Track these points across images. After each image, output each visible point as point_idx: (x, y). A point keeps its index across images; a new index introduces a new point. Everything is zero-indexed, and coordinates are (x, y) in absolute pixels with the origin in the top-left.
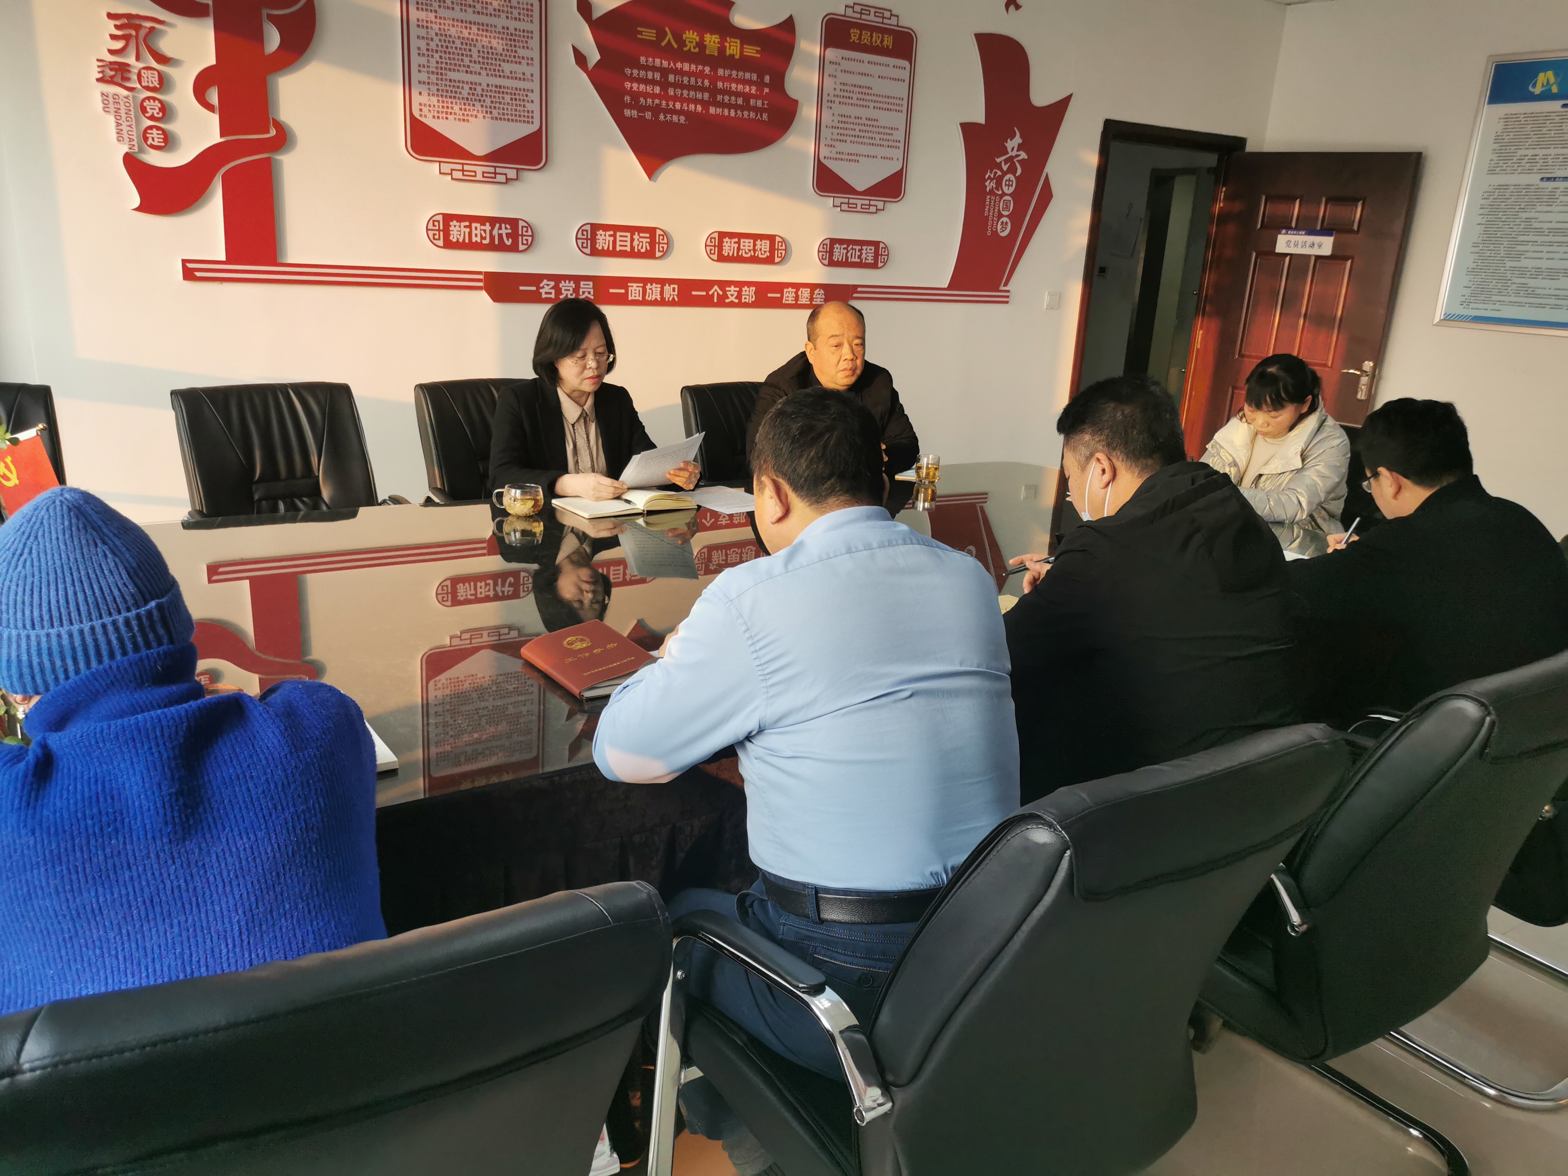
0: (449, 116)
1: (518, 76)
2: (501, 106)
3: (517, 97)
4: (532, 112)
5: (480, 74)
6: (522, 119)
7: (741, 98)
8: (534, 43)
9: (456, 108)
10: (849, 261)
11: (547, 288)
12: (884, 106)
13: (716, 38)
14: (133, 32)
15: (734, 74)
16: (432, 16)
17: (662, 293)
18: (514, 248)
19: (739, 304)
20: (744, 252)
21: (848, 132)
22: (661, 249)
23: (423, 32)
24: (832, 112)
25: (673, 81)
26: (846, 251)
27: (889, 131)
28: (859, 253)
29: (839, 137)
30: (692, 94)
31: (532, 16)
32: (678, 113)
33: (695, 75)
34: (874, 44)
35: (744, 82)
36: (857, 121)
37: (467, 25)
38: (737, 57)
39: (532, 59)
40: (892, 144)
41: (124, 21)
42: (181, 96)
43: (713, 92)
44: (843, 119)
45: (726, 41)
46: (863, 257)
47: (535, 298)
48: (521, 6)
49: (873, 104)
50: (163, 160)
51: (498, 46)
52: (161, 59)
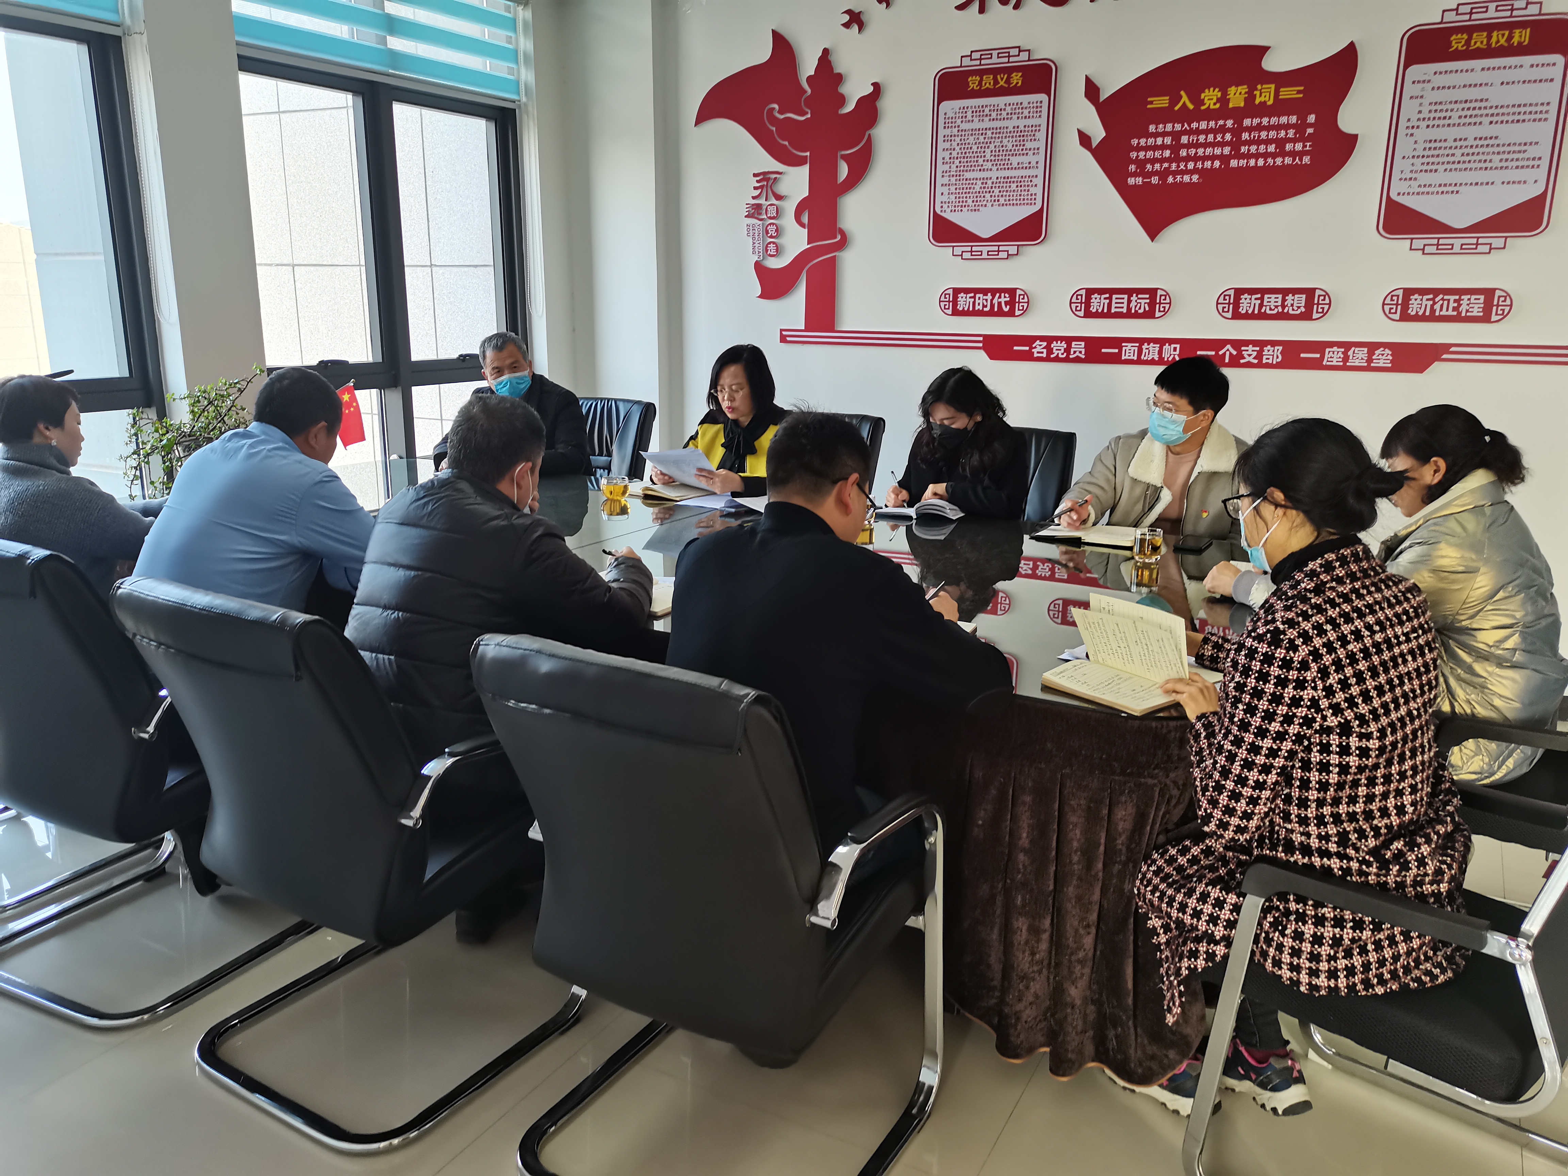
0: (963, 209)
1: (1025, 165)
2: (1008, 194)
3: (1022, 184)
4: (1036, 195)
5: (991, 170)
6: (1026, 202)
7: (1274, 146)
8: (1041, 135)
9: (970, 201)
10: (1437, 314)
11: (1039, 348)
12: (1510, 118)
13: (1243, 89)
14: (765, 183)
15: (1265, 121)
16: (955, 131)
17: (1160, 352)
18: (1011, 314)
19: (1260, 365)
20: (1268, 308)
21: (1441, 159)
22: (1162, 309)
23: (947, 145)
24: (1413, 139)
25: (1186, 142)
26: (1431, 302)
27: (1523, 148)
28: (1456, 305)
29: (1425, 167)
30: (1209, 151)
31: (1041, 111)
32: (1191, 172)
33: (1214, 131)
34: (1493, 45)
35: (1278, 127)
36: (1459, 144)
37: (983, 132)
38: (1270, 103)
39: (1038, 149)
40: (1526, 163)
41: (761, 177)
42: (788, 221)
43: (1236, 145)
44: (1433, 145)
45: (1256, 89)
46: (1463, 308)
47: (1028, 357)
48: (1031, 105)
49: (1490, 119)
50: (775, 264)
51: (1008, 144)
52: (779, 197)
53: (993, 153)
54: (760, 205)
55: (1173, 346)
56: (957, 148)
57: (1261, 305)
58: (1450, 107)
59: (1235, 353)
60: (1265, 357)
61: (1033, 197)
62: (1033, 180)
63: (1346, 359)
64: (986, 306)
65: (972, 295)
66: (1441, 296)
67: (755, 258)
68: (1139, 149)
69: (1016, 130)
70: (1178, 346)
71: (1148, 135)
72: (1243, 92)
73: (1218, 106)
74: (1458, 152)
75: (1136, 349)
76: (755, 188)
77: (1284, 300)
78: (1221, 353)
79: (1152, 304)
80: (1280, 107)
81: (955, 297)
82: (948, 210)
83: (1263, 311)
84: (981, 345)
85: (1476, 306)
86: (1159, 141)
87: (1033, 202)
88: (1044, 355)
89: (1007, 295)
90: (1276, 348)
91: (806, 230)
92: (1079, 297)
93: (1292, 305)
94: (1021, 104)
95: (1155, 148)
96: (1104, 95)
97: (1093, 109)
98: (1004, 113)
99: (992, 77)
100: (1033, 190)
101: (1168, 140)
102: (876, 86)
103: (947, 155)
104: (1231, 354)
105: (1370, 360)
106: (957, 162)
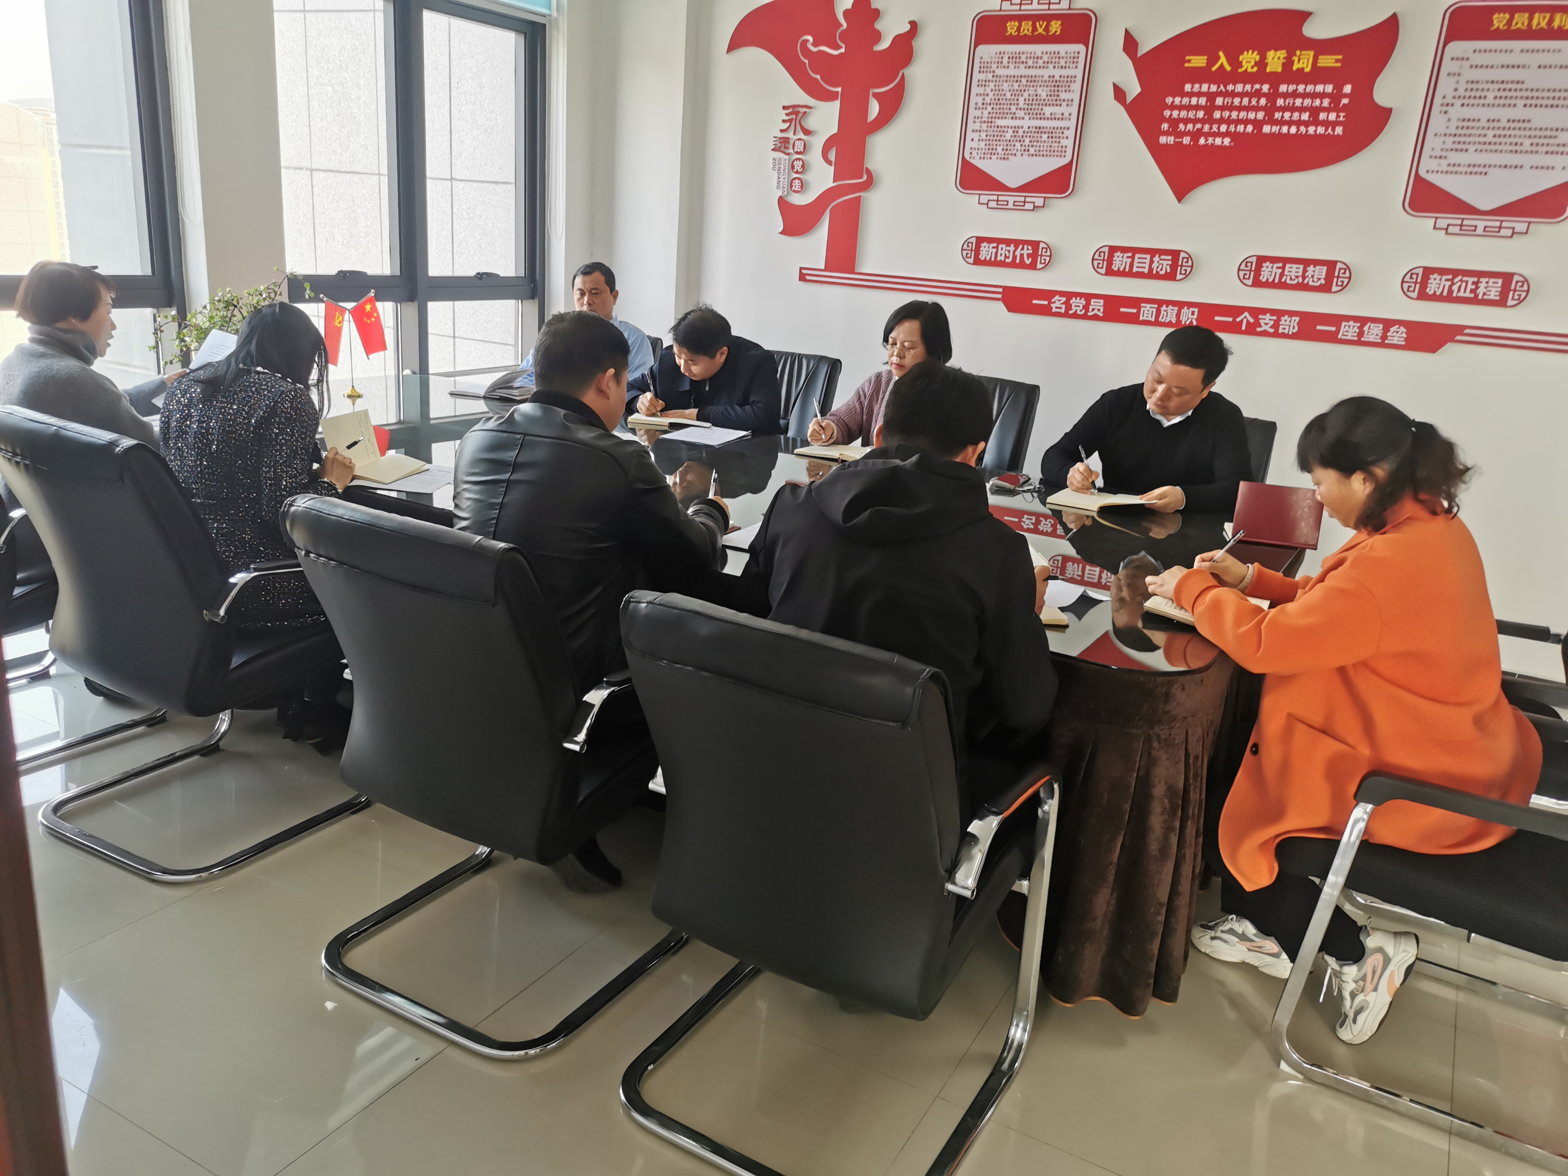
0: (993, 156)
1: (1057, 116)
2: (1038, 144)
3: (1054, 135)
4: (1066, 147)
5: (1023, 118)
6: (1056, 153)
7: (1307, 114)
8: (1076, 87)
9: (999, 149)
10: (1454, 295)
11: (1058, 303)
12: (1545, 102)
13: (1282, 54)
14: (794, 117)
15: (1301, 88)
16: (990, 76)
17: (1178, 315)
18: (1033, 266)
19: (1276, 335)
20: (1289, 278)
21: (1472, 139)
22: (1183, 272)
23: (981, 90)
24: (1446, 117)
25: (1221, 104)
26: (1449, 283)
27: (1554, 133)
28: (1473, 287)
29: (1456, 146)
30: (1243, 115)
31: (1077, 62)
32: (1223, 135)
33: (1250, 95)
34: (1534, 28)
35: (1314, 96)
36: (1491, 125)
37: (1017, 79)
38: (1308, 70)
39: (1072, 100)
40: (1555, 149)
41: (791, 110)
42: (815, 156)
43: (1270, 110)
44: (1466, 124)
45: (1295, 55)
46: (1481, 291)
47: (1046, 311)
48: (1068, 55)
49: (1524, 102)
50: (800, 200)
51: (1043, 93)
52: (807, 132)
53: (1027, 102)
54: (789, 138)
55: (1192, 309)
56: (991, 94)
57: (1282, 275)
58: (1486, 86)
59: (1252, 320)
60: (1281, 327)
61: (1064, 149)
62: (1066, 132)
63: (1361, 333)
64: (1008, 257)
65: (995, 245)
66: (1460, 278)
67: (779, 193)
68: (1173, 107)
69: (1051, 79)
70: (1196, 310)
71: (1183, 94)
72: (1282, 57)
73: (1255, 69)
74: (1490, 133)
75: (1155, 310)
76: (784, 121)
77: (1305, 271)
78: (1238, 320)
79: (1174, 266)
80: (1318, 75)
81: (978, 247)
82: (978, 157)
83: (1283, 280)
84: (1000, 296)
85: (1494, 290)
86: (1194, 101)
87: (1063, 154)
88: (1063, 311)
89: (1030, 248)
90: (1294, 318)
91: (833, 168)
92: (1102, 254)
93: (1313, 276)
94: (1058, 53)
95: (1189, 108)
96: (1142, 50)
97: (1129, 63)
98: (1040, 62)
99: (1030, 23)
100: (1064, 142)
101: (1203, 101)
102: (914, 24)
103: (979, 100)
104: (1248, 321)
105: (1384, 337)
106: (989, 108)
